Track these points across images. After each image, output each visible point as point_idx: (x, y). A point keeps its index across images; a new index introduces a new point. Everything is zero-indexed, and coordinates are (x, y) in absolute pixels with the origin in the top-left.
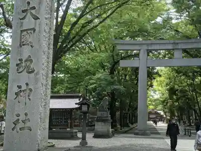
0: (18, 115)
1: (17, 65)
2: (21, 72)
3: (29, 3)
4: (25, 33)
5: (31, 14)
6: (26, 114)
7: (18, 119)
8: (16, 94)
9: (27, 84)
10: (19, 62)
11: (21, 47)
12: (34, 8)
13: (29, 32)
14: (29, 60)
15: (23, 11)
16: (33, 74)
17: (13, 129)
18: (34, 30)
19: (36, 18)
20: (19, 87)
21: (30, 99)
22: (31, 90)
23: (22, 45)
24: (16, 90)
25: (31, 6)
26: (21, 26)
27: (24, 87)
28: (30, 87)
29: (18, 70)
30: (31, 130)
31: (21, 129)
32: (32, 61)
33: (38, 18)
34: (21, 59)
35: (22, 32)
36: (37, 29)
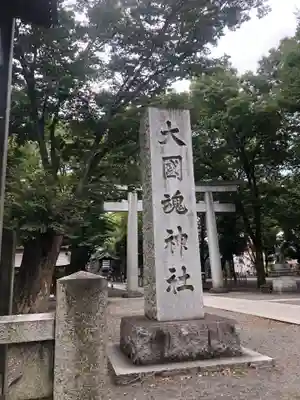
0: (173, 270)
1: (163, 202)
2: (169, 212)
3: (169, 123)
4: (168, 161)
5: (174, 137)
6: (184, 268)
7: (174, 276)
8: (166, 241)
9: (179, 228)
10: (165, 199)
11: (165, 178)
12: (176, 130)
13: (174, 160)
14: (178, 196)
16: (186, 215)
17: (168, 290)
18: (180, 158)
19: (181, 143)
20: (170, 232)
21: (186, 249)
22: (186, 236)
23: (166, 176)
24: (168, 236)
25: (172, 128)
26: (162, 152)
27: (176, 232)
28: (184, 232)
29: (165, 208)
30: (192, 289)
31: (179, 289)
32: (182, 198)
33: (184, 144)
34: (167, 196)
35: (164, 159)
36: (184, 157)
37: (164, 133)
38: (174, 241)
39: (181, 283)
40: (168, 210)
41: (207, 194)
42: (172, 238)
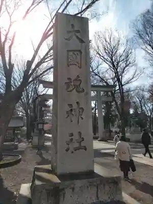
0: (71, 135)
2: (71, 91)
3: (73, 25)
4: (71, 53)
5: (77, 37)
6: (80, 133)
7: (72, 139)
8: (67, 112)
9: (77, 103)
11: (68, 66)
12: (78, 31)
13: (76, 53)
14: (78, 79)
16: (83, 94)
17: (67, 150)
18: (80, 51)
20: (70, 105)
21: (82, 118)
22: (82, 109)
23: (69, 64)
24: (68, 109)
25: (76, 29)
27: (75, 106)
28: (81, 106)
29: (67, 89)
30: (86, 149)
31: (76, 149)
33: (84, 42)
34: (69, 79)
35: (68, 51)
36: (83, 51)
37: (69, 32)
38: (73, 113)
39: (77, 145)
42: (71, 110)
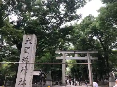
0: (21, 79)
1: (23, 60)
3: (28, 38)
4: (26, 48)
5: (29, 42)
10: (23, 59)
11: (24, 53)
12: (30, 40)
13: (28, 48)
14: (27, 58)
15: (26, 41)
17: (19, 84)
20: (23, 68)
24: (22, 69)
25: (29, 39)
30: (26, 85)
31: (22, 84)
32: (28, 58)
33: (31, 43)
35: (25, 48)
36: (31, 47)
40: (24, 62)
41: (88, 54)
